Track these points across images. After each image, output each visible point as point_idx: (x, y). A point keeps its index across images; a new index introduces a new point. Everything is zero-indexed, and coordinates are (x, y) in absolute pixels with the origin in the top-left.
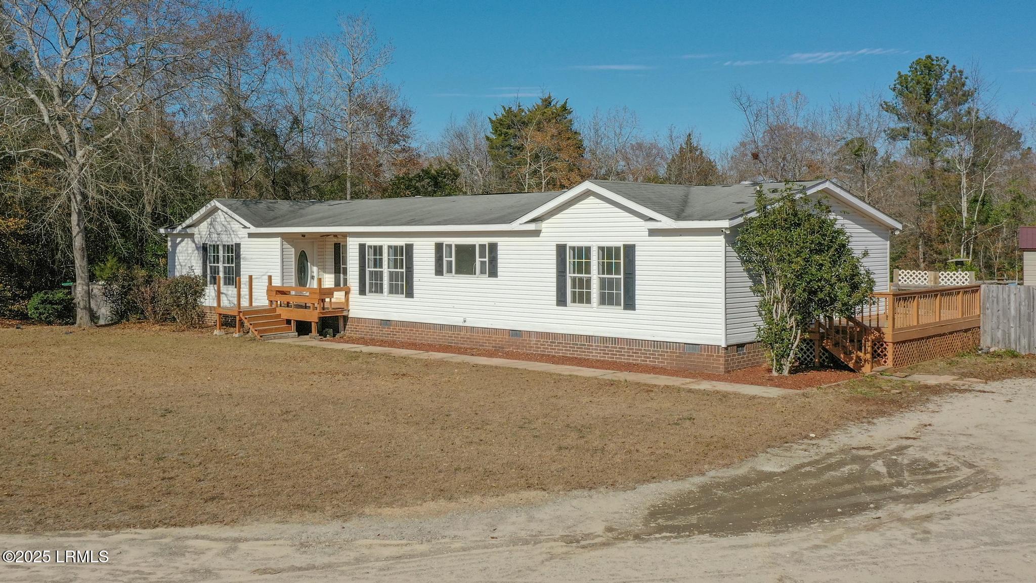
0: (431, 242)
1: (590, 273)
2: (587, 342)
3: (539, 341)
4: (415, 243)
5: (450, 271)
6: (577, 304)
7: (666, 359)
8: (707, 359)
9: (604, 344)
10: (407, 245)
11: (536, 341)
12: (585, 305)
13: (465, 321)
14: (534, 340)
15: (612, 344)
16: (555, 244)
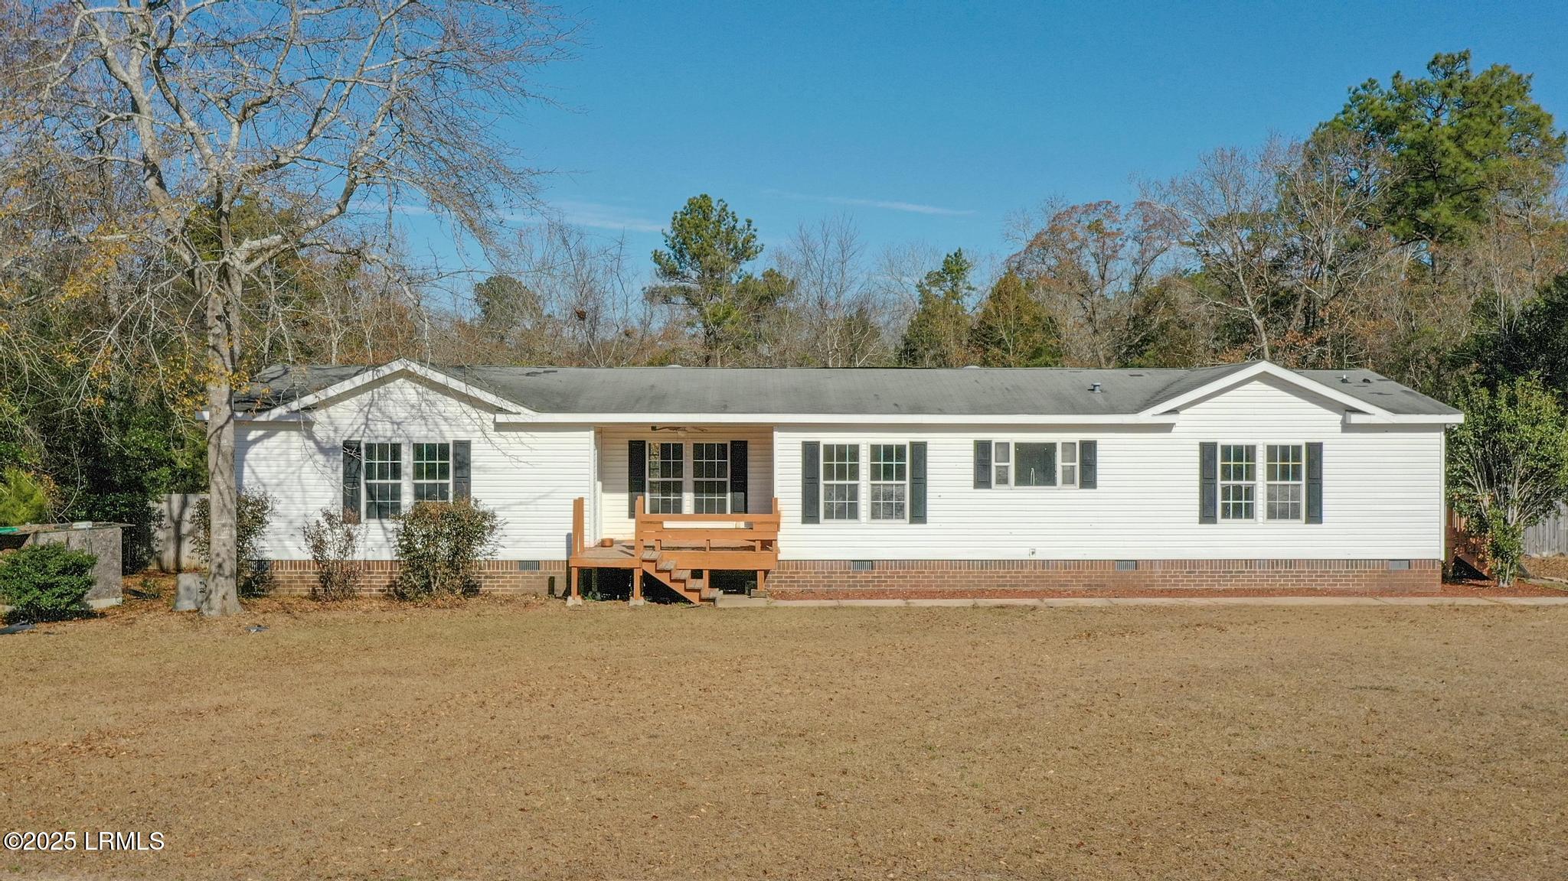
0: (968, 440)
1: (1254, 479)
2: (1246, 568)
3: (1167, 572)
4: (929, 441)
5: (1003, 480)
6: (1231, 520)
7: (1363, 580)
8: (1420, 576)
9: (1273, 568)
10: (913, 445)
11: (1162, 572)
12: (1244, 520)
13: (1033, 553)
14: (1158, 570)
15: (1286, 567)
16: (1197, 442)
